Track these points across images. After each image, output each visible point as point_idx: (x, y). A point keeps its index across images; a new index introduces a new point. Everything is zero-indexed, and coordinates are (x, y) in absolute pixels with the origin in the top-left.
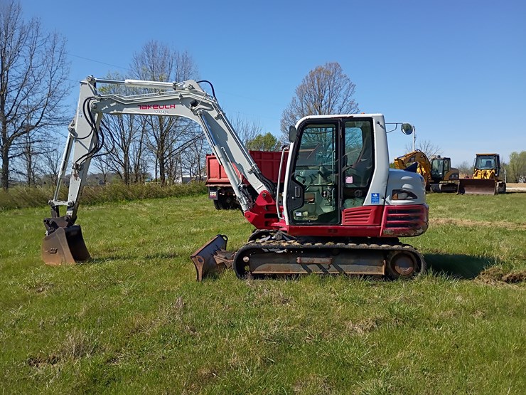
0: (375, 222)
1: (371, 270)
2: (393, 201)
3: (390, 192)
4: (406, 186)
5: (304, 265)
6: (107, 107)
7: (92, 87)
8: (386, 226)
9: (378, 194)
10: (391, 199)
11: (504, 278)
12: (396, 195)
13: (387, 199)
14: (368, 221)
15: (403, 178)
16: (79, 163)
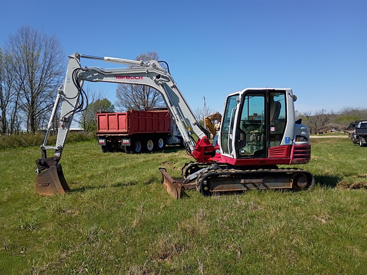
0: (287, 155)
1: (284, 186)
2: (297, 142)
3: (295, 137)
4: (303, 133)
5: (244, 184)
6: (91, 76)
7: (78, 61)
8: (294, 157)
9: (289, 138)
10: (296, 141)
11: (351, 186)
12: (298, 138)
13: (294, 141)
14: (283, 155)
15: (301, 128)
16: (67, 117)
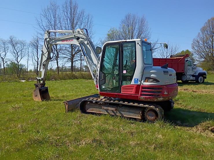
0: (136, 93)
1: (135, 116)
2: (145, 83)
3: (144, 78)
4: (152, 75)
5: (107, 110)
8: (141, 95)
9: (137, 79)
11: (210, 129)
12: (147, 80)
13: (142, 82)
14: (132, 92)
15: (151, 71)
16: (44, 63)
